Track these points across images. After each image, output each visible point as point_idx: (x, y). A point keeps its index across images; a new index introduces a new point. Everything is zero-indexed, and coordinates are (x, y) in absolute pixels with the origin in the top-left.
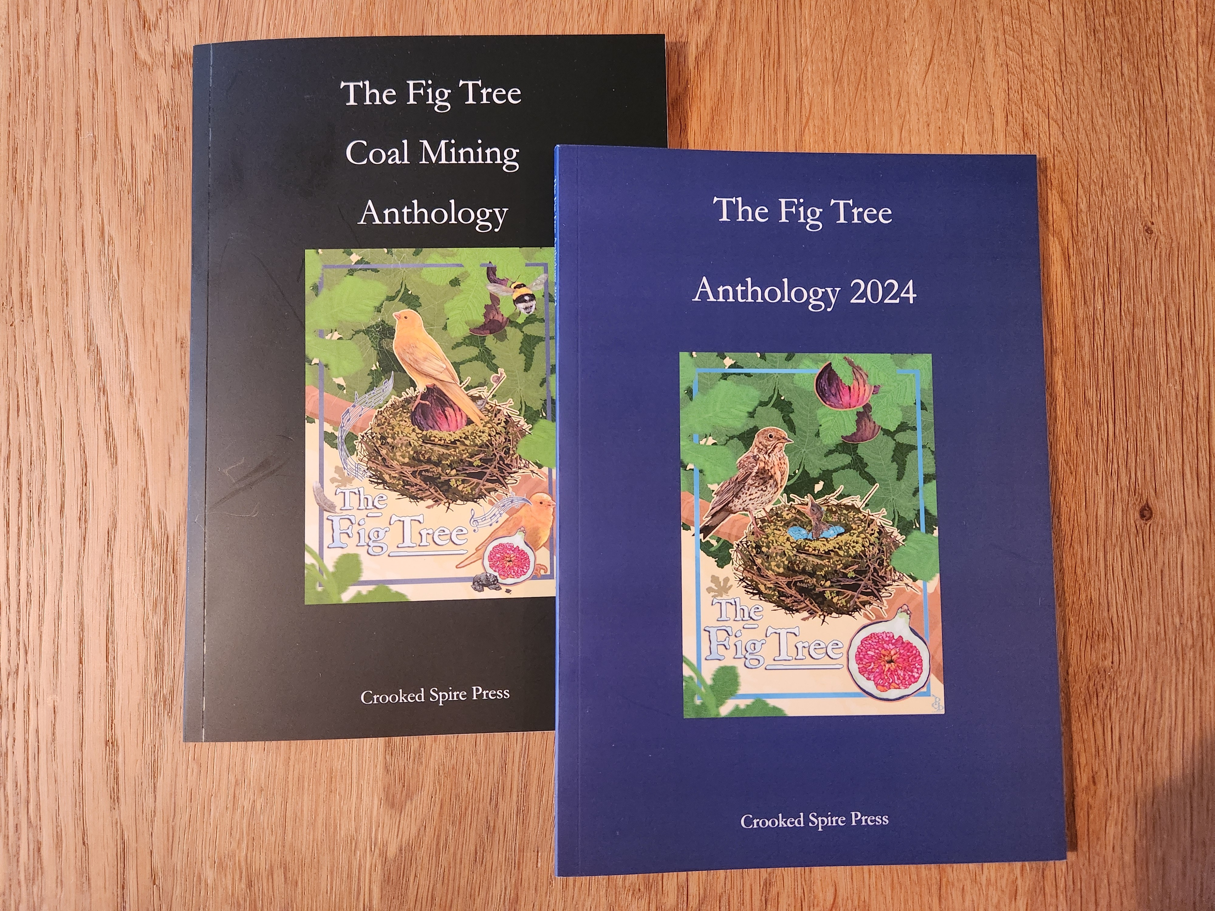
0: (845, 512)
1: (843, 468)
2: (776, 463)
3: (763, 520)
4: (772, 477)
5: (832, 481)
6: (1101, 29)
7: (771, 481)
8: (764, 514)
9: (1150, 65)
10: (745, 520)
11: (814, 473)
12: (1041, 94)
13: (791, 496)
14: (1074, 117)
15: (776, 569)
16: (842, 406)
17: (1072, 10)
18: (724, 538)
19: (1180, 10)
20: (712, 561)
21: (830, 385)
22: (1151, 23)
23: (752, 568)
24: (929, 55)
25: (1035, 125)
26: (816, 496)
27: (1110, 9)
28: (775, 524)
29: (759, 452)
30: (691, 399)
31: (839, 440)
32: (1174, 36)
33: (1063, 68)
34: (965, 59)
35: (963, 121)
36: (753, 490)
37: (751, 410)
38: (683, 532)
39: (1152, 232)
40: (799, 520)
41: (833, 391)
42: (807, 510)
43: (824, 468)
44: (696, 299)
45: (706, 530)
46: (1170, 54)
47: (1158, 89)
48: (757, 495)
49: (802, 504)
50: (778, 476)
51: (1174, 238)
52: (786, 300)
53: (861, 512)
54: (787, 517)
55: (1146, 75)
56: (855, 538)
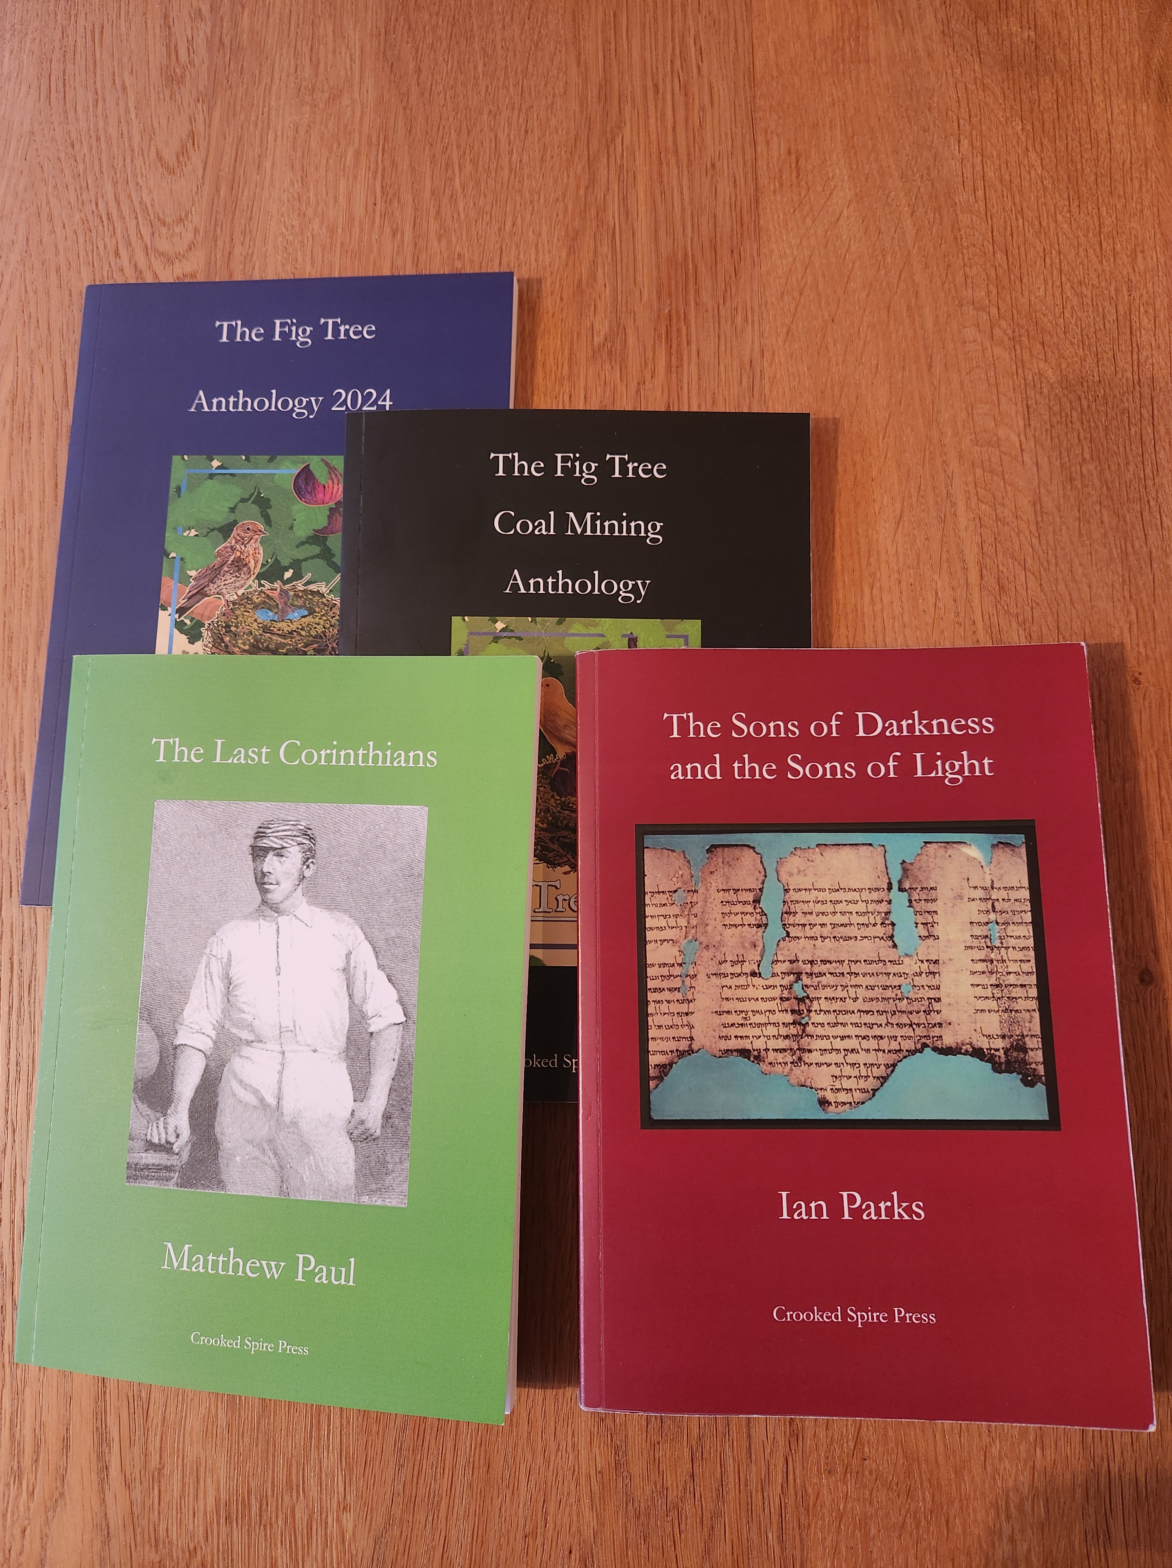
0: (310, 597)
1: (312, 558)
2: (251, 553)
3: (234, 603)
4: (246, 564)
5: (300, 568)
6: (1079, 477)
7: (245, 569)
8: (235, 597)
9: (1131, 511)
10: (218, 602)
11: (285, 562)
12: (1017, 547)
13: (262, 582)
14: (1053, 568)
15: (242, 646)
16: (316, 503)
17: (1046, 459)
18: (197, 618)
19: (1162, 452)
20: (184, 638)
21: (307, 484)
22: (1131, 468)
23: (220, 644)
24: (898, 512)
25: (1011, 578)
26: (285, 583)
27: (1087, 456)
28: (245, 607)
29: (236, 543)
30: (179, 496)
31: (311, 533)
32: (1157, 480)
33: (1039, 519)
34: (935, 514)
35: (936, 577)
36: (228, 576)
37: (232, 506)
38: (161, 612)
39: (1140, 683)
40: (267, 604)
41: (309, 490)
42: (275, 595)
43: (294, 558)
44: (193, 410)
45: (181, 611)
46: (1153, 499)
47: (1141, 534)
48: (231, 581)
49: (272, 589)
50: (252, 564)
51: (1164, 687)
52: (273, 409)
53: (324, 597)
54: (257, 601)
55: (1128, 520)
56: (317, 620)
